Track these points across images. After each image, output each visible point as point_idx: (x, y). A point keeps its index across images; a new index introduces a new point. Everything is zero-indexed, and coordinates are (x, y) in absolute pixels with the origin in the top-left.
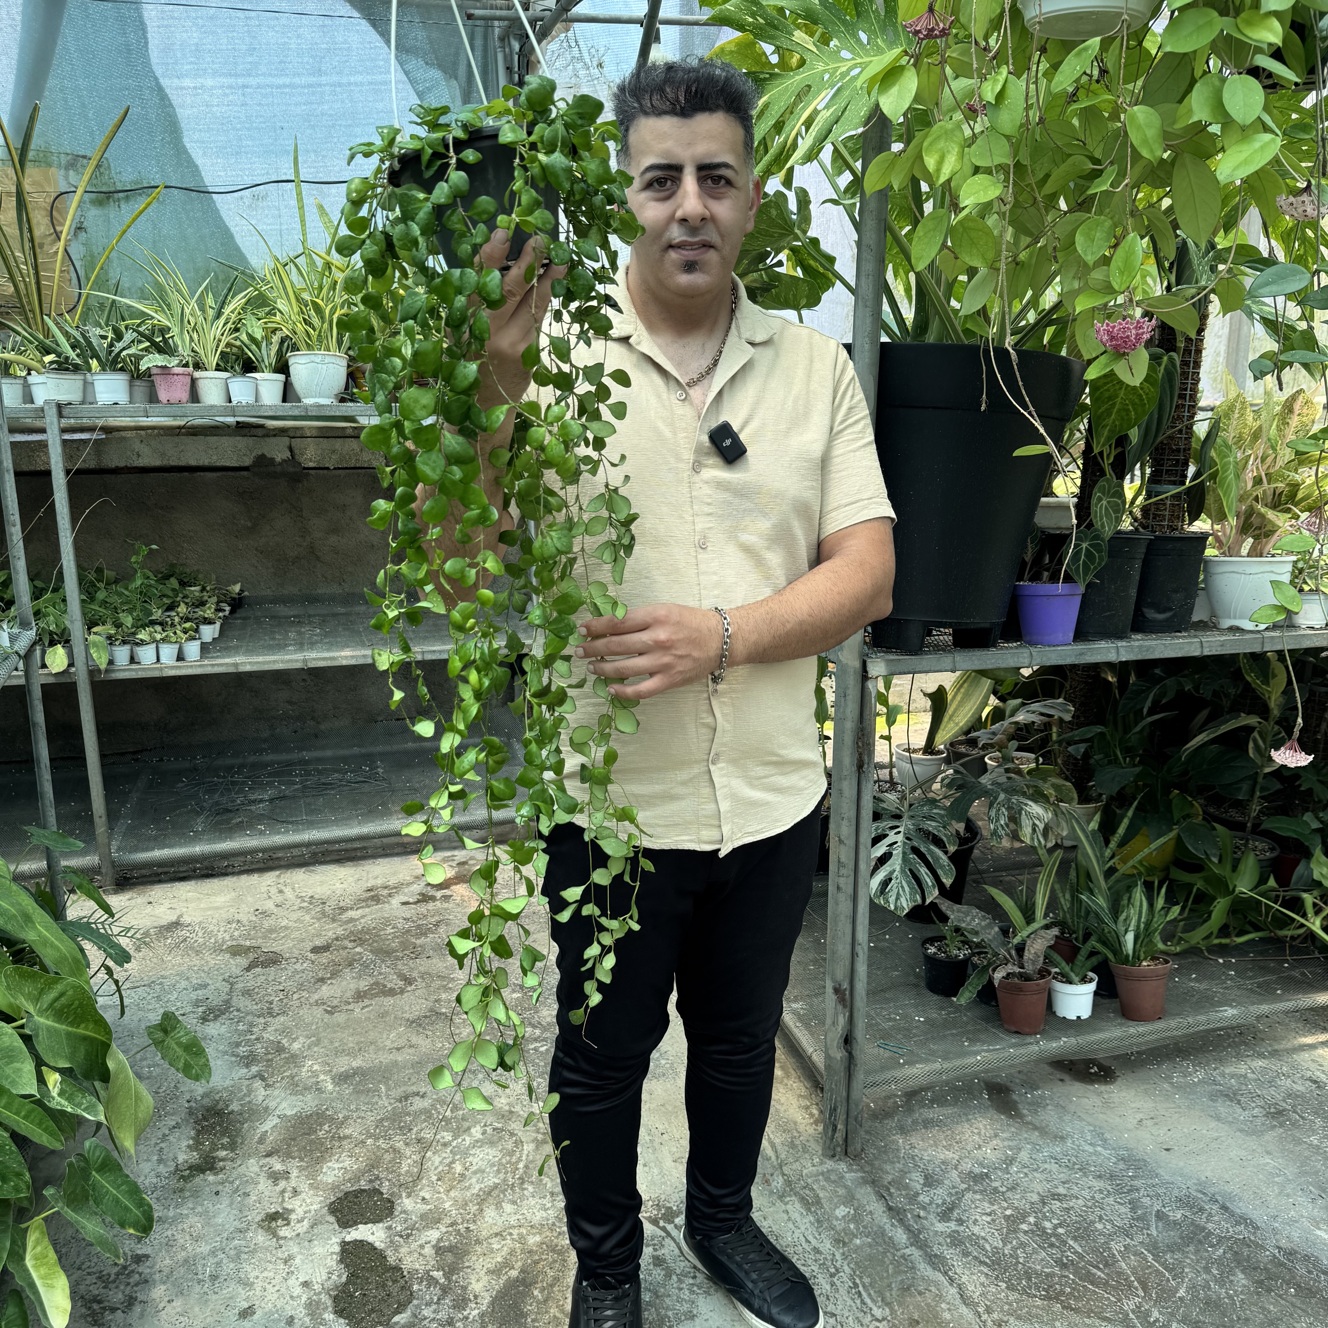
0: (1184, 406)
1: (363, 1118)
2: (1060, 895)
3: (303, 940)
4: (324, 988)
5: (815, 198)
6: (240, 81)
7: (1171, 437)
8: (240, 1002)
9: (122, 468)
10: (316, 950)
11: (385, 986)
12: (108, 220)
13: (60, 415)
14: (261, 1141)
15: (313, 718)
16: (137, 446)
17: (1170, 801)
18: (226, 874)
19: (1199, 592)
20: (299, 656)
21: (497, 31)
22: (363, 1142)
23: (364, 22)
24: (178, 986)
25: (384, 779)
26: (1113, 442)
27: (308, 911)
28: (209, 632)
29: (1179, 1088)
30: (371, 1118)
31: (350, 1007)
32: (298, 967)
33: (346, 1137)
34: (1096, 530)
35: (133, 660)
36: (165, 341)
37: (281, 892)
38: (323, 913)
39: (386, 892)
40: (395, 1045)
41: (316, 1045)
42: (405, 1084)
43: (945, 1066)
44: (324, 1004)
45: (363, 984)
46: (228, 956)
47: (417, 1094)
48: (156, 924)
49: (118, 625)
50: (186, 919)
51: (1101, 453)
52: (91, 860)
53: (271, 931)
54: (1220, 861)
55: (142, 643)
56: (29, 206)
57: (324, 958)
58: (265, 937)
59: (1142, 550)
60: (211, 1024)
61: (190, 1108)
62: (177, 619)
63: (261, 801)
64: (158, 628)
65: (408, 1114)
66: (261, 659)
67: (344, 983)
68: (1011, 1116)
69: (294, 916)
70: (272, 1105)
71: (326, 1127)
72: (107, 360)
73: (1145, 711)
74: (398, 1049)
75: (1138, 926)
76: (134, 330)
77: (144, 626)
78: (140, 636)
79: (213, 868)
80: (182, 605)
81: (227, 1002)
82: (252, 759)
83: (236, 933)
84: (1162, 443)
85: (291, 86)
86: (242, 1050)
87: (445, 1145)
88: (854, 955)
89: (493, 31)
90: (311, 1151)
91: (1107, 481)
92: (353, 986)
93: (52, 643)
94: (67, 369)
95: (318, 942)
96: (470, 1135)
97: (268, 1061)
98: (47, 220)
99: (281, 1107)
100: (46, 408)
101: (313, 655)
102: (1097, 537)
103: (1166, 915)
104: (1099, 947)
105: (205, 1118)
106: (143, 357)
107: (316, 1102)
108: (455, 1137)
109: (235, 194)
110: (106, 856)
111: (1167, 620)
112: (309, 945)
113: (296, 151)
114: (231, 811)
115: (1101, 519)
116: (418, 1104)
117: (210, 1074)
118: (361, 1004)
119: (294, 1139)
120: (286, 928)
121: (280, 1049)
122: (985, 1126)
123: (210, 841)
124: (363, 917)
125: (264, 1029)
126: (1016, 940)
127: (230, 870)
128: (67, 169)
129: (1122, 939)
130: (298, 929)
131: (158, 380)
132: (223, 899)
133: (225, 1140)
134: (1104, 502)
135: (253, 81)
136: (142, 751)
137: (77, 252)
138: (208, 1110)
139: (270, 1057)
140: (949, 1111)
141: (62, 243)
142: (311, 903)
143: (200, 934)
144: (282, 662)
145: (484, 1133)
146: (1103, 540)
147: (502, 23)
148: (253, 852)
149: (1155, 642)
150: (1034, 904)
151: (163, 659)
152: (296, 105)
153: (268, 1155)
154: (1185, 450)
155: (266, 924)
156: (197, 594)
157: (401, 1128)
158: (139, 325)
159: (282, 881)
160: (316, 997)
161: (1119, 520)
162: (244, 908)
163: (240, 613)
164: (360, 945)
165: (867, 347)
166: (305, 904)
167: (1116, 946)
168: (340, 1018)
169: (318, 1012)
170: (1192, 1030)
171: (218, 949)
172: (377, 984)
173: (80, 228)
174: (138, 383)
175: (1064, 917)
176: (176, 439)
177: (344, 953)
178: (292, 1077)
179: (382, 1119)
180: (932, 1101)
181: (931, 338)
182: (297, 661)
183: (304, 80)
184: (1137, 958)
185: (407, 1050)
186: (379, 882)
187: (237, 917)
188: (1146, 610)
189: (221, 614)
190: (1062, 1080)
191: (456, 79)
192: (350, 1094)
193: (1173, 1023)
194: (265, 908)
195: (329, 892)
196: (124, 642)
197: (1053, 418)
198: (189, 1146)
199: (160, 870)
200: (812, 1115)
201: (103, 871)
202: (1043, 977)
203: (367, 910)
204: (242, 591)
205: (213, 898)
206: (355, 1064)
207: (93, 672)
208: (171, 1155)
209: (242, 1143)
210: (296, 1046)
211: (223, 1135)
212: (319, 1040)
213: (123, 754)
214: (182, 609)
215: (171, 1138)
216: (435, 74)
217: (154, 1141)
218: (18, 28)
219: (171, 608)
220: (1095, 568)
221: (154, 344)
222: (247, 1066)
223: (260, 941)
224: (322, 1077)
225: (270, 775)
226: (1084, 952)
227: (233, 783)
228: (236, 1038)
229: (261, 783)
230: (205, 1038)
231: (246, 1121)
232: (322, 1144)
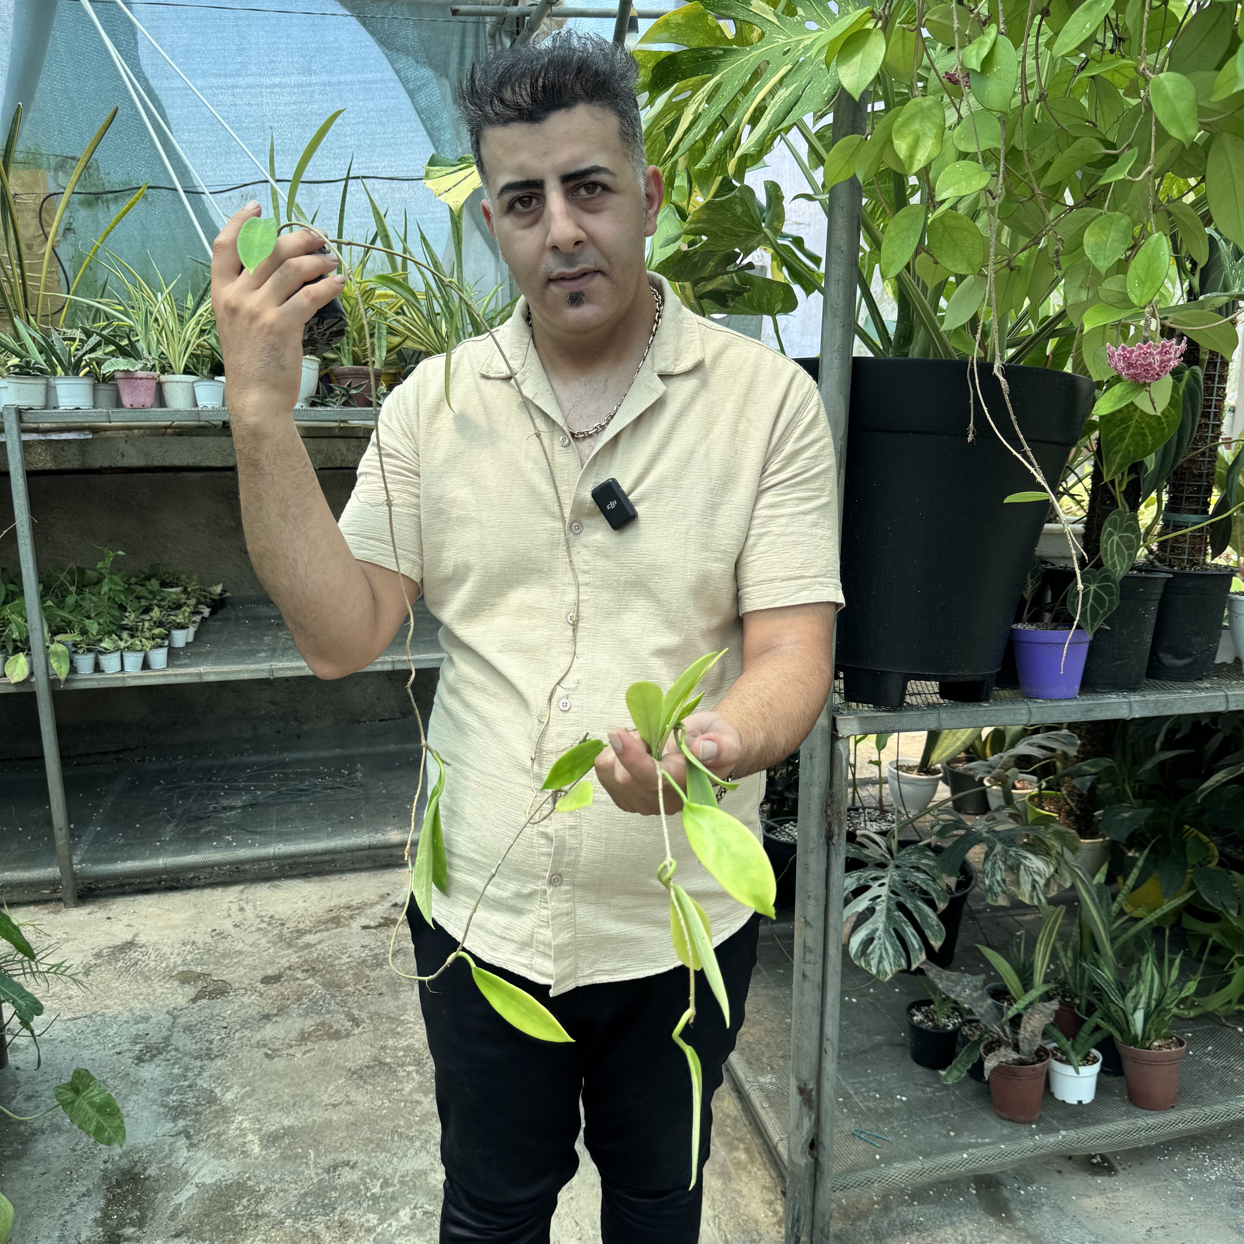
0: (1207, 425)
1: (285, 1191)
2: (1062, 954)
3: (255, 968)
4: (268, 1026)
5: (788, 193)
6: (230, 81)
7: (1192, 461)
8: (181, 1040)
9: (107, 469)
10: (267, 980)
11: (331, 1027)
12: (96, 221)
13: (20, 419)
14: (173, 1216)
15: (296, 719)
16: (122, 446)
17: (1184, 843)
18: (189, 887)
19: (1224, 632)
20: (265, 666)
21: (488, 26)
22: (281, 1223)
23: (354, 20)
24: (120, 1017)
25: (361, 785)
26: (1126, 469)
27: (265, 932)
28: (180, 638)
29: (1193, 1187)
30: (294, 1192)
31: (292, 1051)
32: (245, 999)
33: (265, 1215)
34: (1107, 570)
35: (97, 668)
36: (132, 344)
37: (242, 909)
38: (280, 936)
39: (347, 913)
40: (332, 1101)
41: (250, 1096)
42: (336, 1150)
43: (926, 1166)
44: (265, 1046)
45: (309, 1024)
46: (176, 983)
47: (347, 1164)
48: (110, 944)
49: (84, 632)
50: (142, 939)
51: (1112, 482)
52: (51, 872)
53: (225, 955)
54: (1239, 913)
55: (105, 652)
56: (14, 208)
57: (273, 991)
58: (217, 963)
59: (1159, 590)
60: (146, 1065)
61: (105, 1170)
62: (147, 624)
63: (232, 808)
64: (125, 635)
65: (335, 1189)
66: (225, 668)
67: (290, 1021)
68: (1001, 1220)
69: (250, 939)
70: (192, 1170)
71: (245, 1202)
72: (70, 362)
73: (1158, 745)
74: (334, 1106)
75: (1148, 1004)
76: (98, 334)
77: (110, 633)
78: (103, 645)
79: (178, 881)
80: (156, 609)
81: (167, 1039)
82: (233, 760)
83: (189, 957)
84: (1181, 466)
85: (280, 85)
86: (173, 1099)
87: (369, 1230)
88: (821, 1050)
89: (485, 28)
90: (224, 1231)
91: (1120, 514)
92: (298, 1025)
93: (17, 650)
94: (28, 374)
95: (270, 972)
96: (397, 1220)
97: (197, 1113)
98: (36, 222)
99: (201, 1174)
100: (5, 413)
101: (280, 665)
102: (1107, 578)
103: (1181, 990)
104: (1103, 1024)
105: (119, 1185)
106: (105, 360)
107: (239, 1169)
108: (382, 1221)
109: (225, 194)
110: (68, 868)
111: (1186, 666)
112: (260, 974)
113: (272, 150)
114: (201, 819)
115: (1112, 557)
116: (348, 1176)
117: (124, 1136)
118: (304, 1048)
119: (208, 1215)
120: (240, 953)
121: (212, 1100)
122: (971, 1231)
123: (175, 853)
124: (320, 942)
125: (200, 1074)
126: (1011, 1013)
127: (195, 882)
128: (56, 170)
129: (1130, 1018)
130: (252, 954)
131: (121, 383)
132: (182, 917)
133: (135, 1214)
134: (1116, 538)
135: (242, 81)
136: (124, 750)
137: (64, 252)
138: (123, 1174)
139: (200, 1109)
140: (931, 1209)
141: (49, 243)
142: (269, 924)
143: (152, 957)
144: (248, 671)
145: (412, 1218)
146: (1113, 581)
147: (494, 19)
148: (220, 865)
149: (1173, 696)
150: (1032, 965)
151: (127, 668)
152: (286, 104)
153: (177, 1236)
154: (1208, 475)
155: (221, 948)
156: (174, 596)
157: (324, 1206)
158: (104, 328)
159: (244, 897)
160: (258, 1037)
161: (1132, 556)
162: (202, 927)
163: (223, 613)
164: (313, 976)
165: (837, 363)
166: (263, 925)
167: (1124, 1027)
168: (279, 1064)
169: (258, 1055)
170: (1208, 1123)
171: (167, 976)
172: (323, 1024)
173: (68, 229)
174: (103, 387)
175: (1066, 978)
176: (161, 439)
177: (295, 985)
178: (218, 1135)
179: (306, 1194)
180: (913, 1197)
181: (915, 351)
182: (262, 671)
183: (293, 80)
184: (1146, 1036)
185: (344, 1108)
186: (343, 901)
187: (193, 938)
188: (1162, 655)
189: (198, 618)
190: (1060, 1172)
191: (447, 77)
192: (276, 1160)
193: (1188, 1113)
194: (223, 928)
195: (289, 912)
196: (89, 651)
197: (1056, 443)
198: (95, 1220)
199: (126, 881)
200: (775, 1212)
201: (64, 883)
202: (1041, 1059)
203: (325, 934)
204: (224, 591)
205: (173, 915)
206: (286, 1122)
207: (53, 683)
208: (74, 1231)
209: (152, 1218)
210: (229, 1096)
211: (134, 1207)
212: (253, 1090)
213: (105, 753)
214: (156, 613)
215: (78, 1209)
216: (427, 73)
217: (60, 1211)
218: (10, 31)
219: (147, 610)
220: (1105, 613)
221: (119, 347)
222: (174, 1119)
223: (212, 967)
224: (250, 1137)
225: (249, 779)
226: (1087, 1028)
227: (209, 788)
228: (167, 1085)
229: (238, 789)
230: (135, 1083)
231: (162, 1189)
232: (237, 1223)
